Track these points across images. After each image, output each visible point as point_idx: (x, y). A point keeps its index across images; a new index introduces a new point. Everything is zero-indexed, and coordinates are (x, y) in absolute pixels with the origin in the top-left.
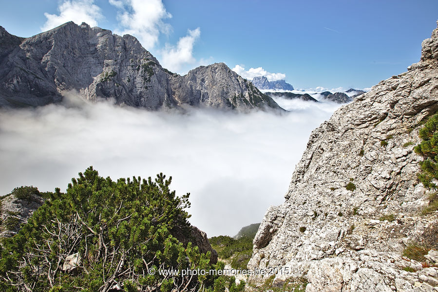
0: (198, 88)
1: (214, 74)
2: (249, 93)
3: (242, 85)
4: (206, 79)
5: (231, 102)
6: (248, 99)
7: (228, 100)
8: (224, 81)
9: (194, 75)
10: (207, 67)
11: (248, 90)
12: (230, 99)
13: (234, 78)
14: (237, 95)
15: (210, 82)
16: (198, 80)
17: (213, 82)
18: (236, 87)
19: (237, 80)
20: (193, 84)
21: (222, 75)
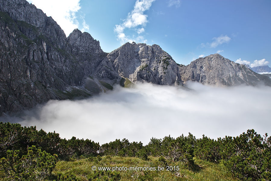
0: (198, 73)
1: (210, 62)
2: (242, 74)
3: (236, 68)
4: (203, 66)
5: (226, 81)
6: (242, 78)
7: (223, 80)
8: (219, 66)
9: (195, 64)
10: (205, 58)
11: (242, 71)
12: (225, 79)
13: (227, 63)
14: (231, 75)
15: (207, 68)
16: (197, 67)
17: (210, 67)
18: (230, 69)
19: (231, 64)
20: (194, 70)
21: (217, 62)
